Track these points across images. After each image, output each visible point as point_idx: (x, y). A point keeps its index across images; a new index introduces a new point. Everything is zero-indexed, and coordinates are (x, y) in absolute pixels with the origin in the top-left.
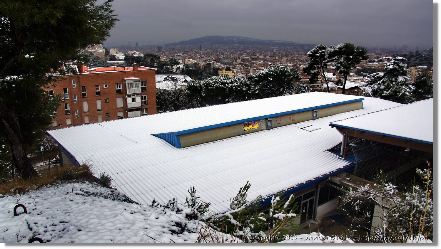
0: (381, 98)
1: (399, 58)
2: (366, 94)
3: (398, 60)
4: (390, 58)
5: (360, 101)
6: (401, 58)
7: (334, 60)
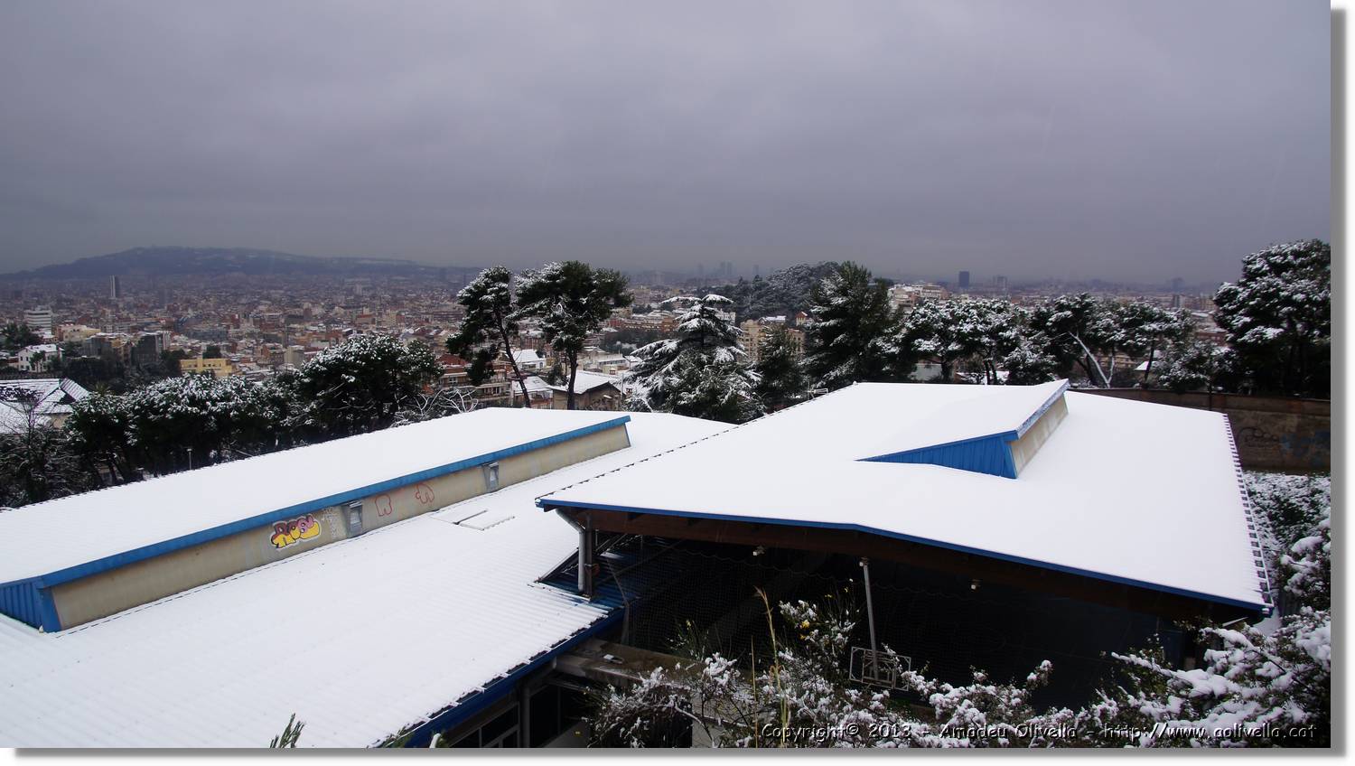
0: (675, 412)
1: (712, 297)
2: (635, 405)
3: (711, 303)
4: (691, 299)
5: (620, 424)
6: (718, 298)
7: (536, 309)
